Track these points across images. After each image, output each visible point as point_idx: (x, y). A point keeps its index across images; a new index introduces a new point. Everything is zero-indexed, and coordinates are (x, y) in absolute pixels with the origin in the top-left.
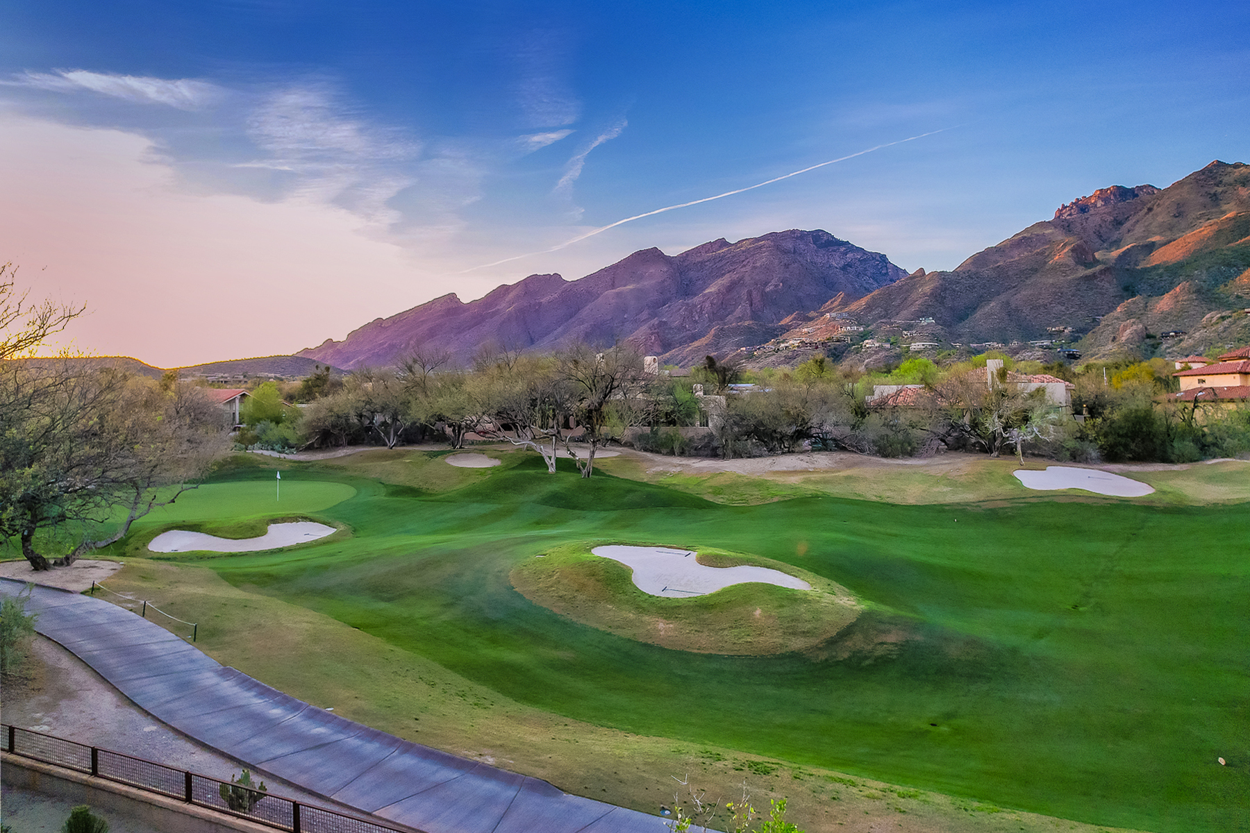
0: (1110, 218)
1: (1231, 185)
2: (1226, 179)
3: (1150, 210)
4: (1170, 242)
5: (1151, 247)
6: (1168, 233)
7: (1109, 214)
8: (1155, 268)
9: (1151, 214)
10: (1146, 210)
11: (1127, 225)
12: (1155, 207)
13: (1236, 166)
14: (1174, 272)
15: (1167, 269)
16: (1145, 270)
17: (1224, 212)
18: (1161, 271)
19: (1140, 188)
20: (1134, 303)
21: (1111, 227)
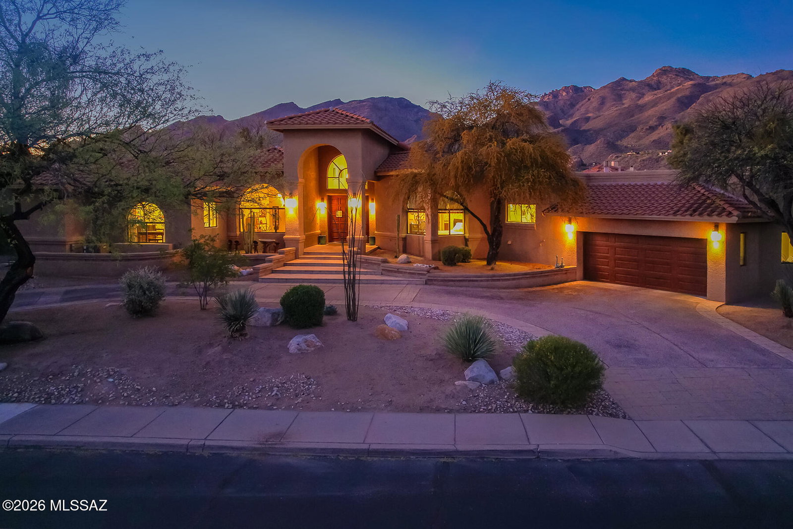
0: (569, 103)
1: (627, 90)
2: (626, 87)
3: (589, 99)
4: (597, 117)
5: (588, 119)
6: (597, 112)
7: (568, 100)
8: (589, 130)
9: (589, 102)
10: (587, 100)
11: (577, 107)
12: (592, 99)
13: (631, 81)
14: (598, 132)
15: (595, 131)
16: (585, 131)
17: (623, 104)
18: (591, 132)
19: (585, 88)
20: (577, 148)
21: (569, 107)
